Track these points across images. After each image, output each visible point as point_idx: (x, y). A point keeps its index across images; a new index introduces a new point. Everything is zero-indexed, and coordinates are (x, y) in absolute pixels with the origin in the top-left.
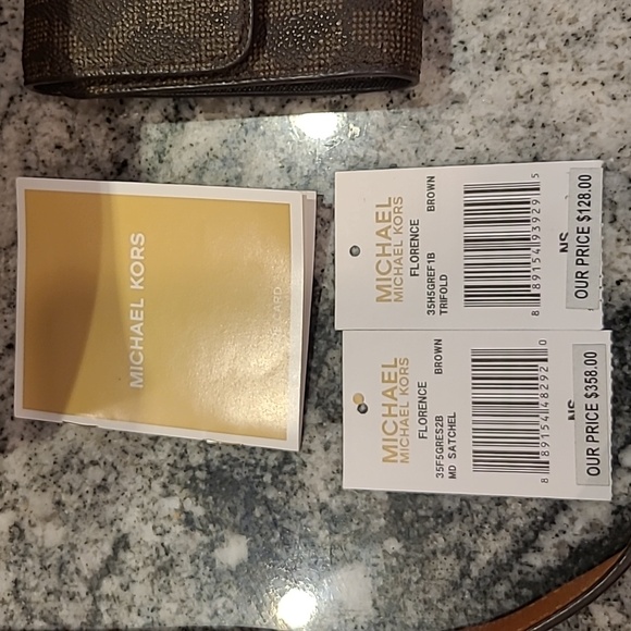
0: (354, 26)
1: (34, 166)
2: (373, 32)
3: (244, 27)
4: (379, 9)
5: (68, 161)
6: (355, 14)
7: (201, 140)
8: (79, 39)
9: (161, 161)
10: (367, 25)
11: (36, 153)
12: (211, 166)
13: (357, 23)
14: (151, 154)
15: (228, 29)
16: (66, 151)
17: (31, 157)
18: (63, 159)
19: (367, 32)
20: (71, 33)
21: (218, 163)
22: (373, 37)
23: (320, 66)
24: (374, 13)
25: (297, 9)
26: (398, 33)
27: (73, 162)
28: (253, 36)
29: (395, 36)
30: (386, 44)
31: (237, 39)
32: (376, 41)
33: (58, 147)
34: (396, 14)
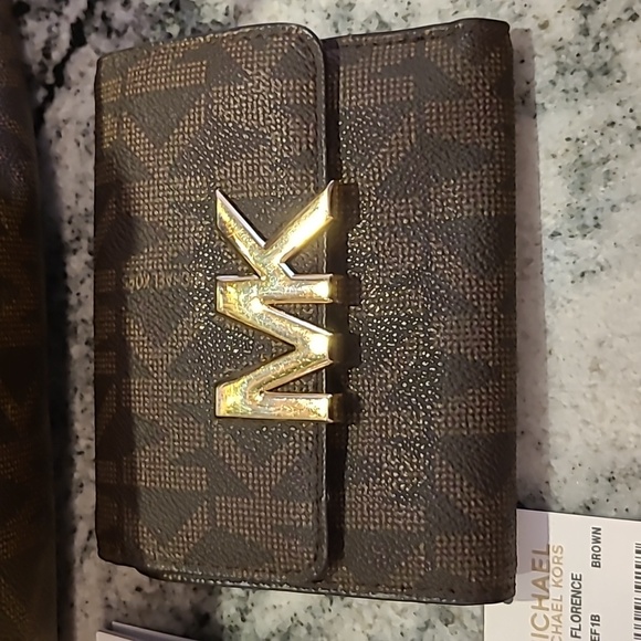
0: (438, 552)
1: (114, 605)
2: (459, 558)
3: (318, 546)
4: (465, 534)
5: (149, 605)
6: (438, 538)
7: (284, 603)
8: (149, 531)
9: (243, 620)
10: (452, 551)
11: (117, 593)
12: (295, 633)
13: (441, 549)
14: (233, 611)
15: (301, 545)
16: (146, 596)
17: (112, 597)
18: (145, 603)
19: (452, 559)
20: (140, 523)
21: (303, 631)
22: (459, 565)
23: (403, 588)
24: (460, 538)
25: (375, 524)
26: (487, 558)
27: (154, 607)
28: (329, 555)
29: (484, 562)
30: (474, 573)
31: (312, 556)
32: (463, 569)
33: (139, 589)
34: (485, 536)
